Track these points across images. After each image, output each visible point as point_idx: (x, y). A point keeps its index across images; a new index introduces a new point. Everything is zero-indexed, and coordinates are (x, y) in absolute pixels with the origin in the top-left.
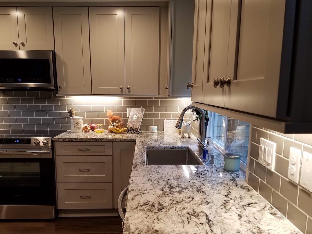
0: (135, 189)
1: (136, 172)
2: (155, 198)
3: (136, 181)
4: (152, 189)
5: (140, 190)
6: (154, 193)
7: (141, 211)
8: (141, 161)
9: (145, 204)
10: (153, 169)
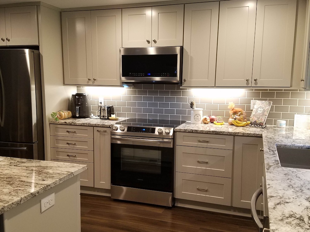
0: (275, 195)
1: (271, 175)
2: (302, 210)
3: (274, 186)
4: (296, 199)
5: (281, 198)
6: (299, 204)
7: (288, 225)
8: (274, 162)
9: (291, 216)
10: (291, 173)
